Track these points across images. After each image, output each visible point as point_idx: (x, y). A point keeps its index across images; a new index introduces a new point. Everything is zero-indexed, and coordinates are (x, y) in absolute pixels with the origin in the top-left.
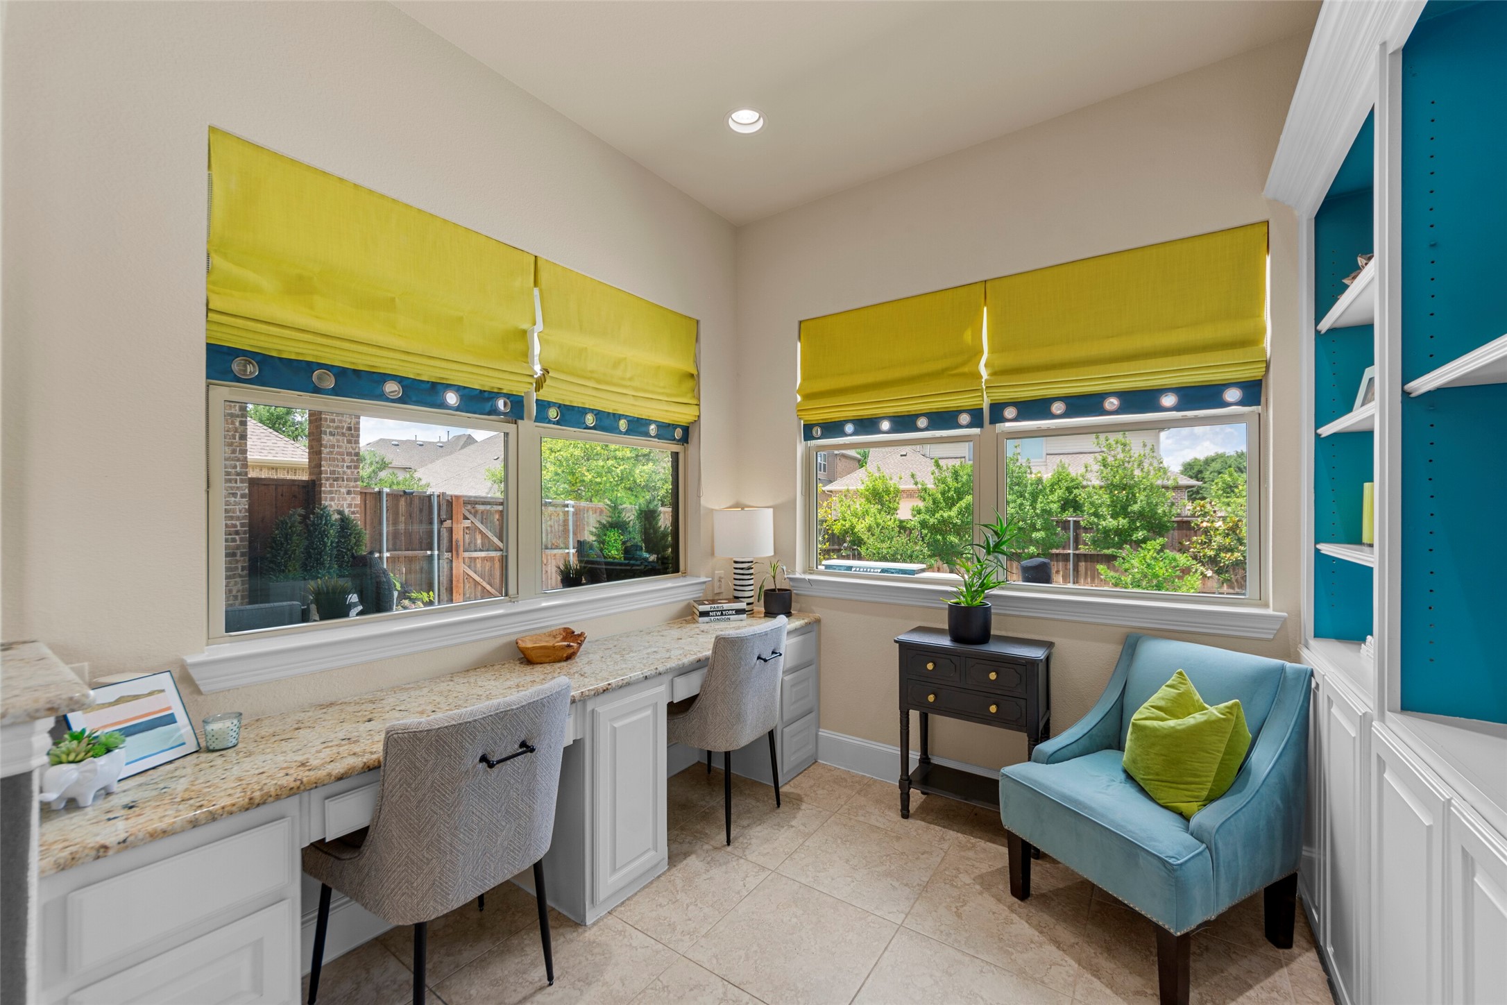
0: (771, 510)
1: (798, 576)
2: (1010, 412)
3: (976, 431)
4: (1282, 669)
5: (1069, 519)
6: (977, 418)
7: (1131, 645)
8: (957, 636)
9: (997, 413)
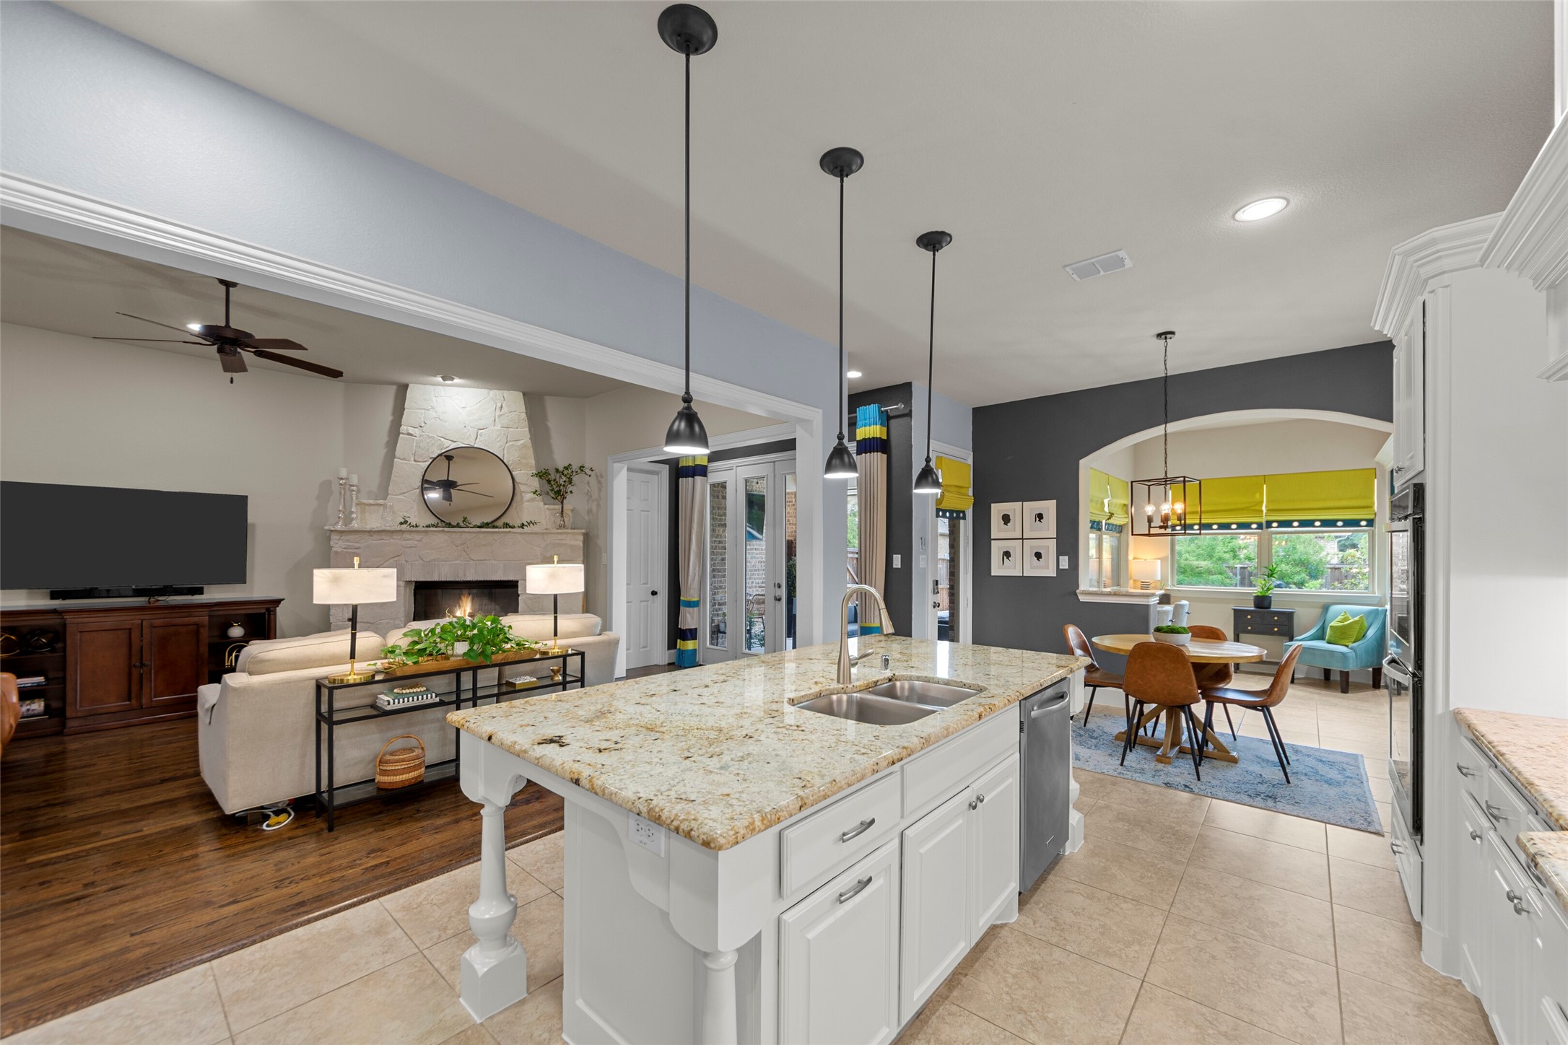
0: (1159, 561)
1: (1169, 588)
2: (1275, 525)
3: (1260, 531)
4: (1378, 610)
5: (1236, 566)
6: (1260, 526)
7: (1326, 608)
8: (1257, 606)
9: (1269, 524)
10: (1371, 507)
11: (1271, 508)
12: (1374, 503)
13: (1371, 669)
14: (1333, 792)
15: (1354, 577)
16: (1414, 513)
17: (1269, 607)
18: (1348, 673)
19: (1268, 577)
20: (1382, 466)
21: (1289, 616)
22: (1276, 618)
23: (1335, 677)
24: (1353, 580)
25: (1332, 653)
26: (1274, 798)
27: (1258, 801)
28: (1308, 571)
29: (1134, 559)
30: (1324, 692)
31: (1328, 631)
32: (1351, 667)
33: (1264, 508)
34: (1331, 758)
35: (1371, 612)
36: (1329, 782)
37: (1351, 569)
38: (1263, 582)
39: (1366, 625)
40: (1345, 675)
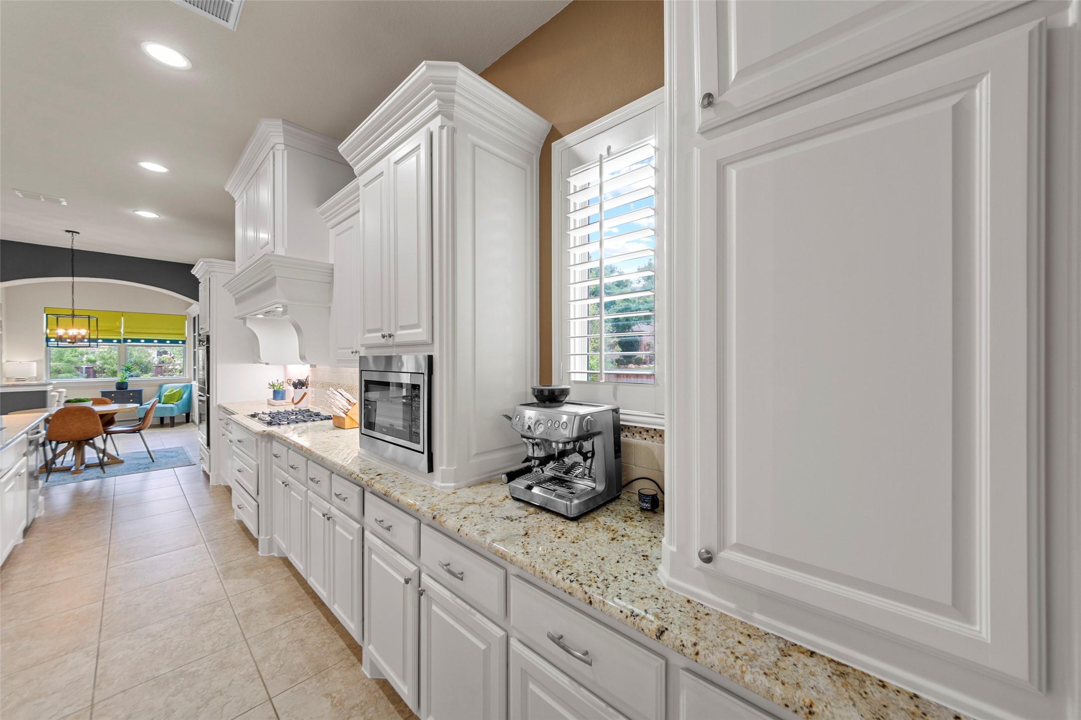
0: (35, 363)
2: (129, 341)
6: (119, 341)
7: (161, 386)
8: (118, 388)
9: (125, 340)
10: (184, 334)
11: (127, 331)
12: (185, 333)
13: (185, 414)
14: (174, 459)
15: (170, 371)
16: (207, 344)
17: (126, 388)
18: (174, 417)
19: (125, 371)
20: (190, 315)
21: (140, 392)
22: (131, 394)
23: (167, 421)
24: (170, 373)
25: (166, 408)
26: (148, 468)
27: (140, 471)
28: (141, 368)
29: (7, 361)
30: (161, 429)
31: (163, 398)
32: (175, 414)
33: (122, 331)
34: (171, 450)
35: (185, 386)
36: (172, 457)
37: (168, 367)
38: (122, 374)
39: (182, 392)
40: (172, 419)
